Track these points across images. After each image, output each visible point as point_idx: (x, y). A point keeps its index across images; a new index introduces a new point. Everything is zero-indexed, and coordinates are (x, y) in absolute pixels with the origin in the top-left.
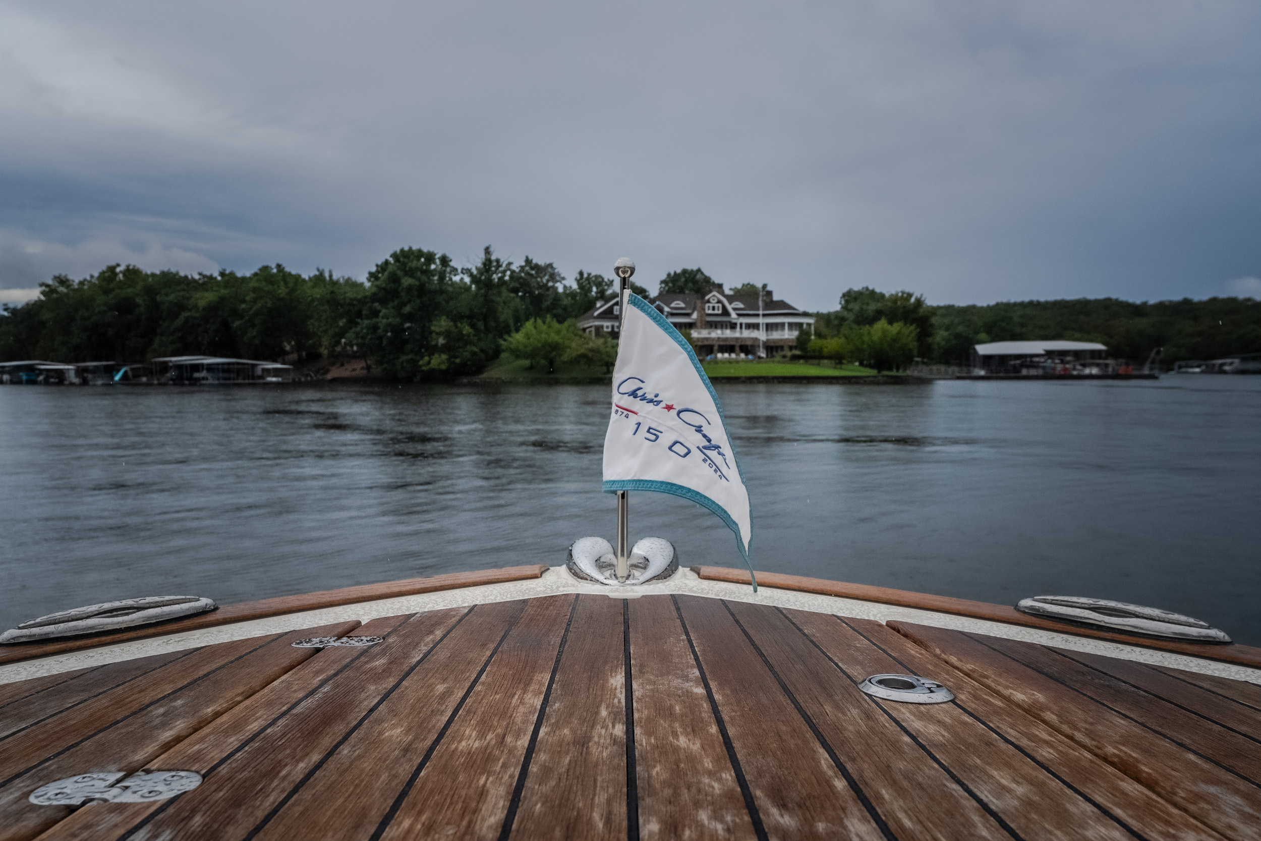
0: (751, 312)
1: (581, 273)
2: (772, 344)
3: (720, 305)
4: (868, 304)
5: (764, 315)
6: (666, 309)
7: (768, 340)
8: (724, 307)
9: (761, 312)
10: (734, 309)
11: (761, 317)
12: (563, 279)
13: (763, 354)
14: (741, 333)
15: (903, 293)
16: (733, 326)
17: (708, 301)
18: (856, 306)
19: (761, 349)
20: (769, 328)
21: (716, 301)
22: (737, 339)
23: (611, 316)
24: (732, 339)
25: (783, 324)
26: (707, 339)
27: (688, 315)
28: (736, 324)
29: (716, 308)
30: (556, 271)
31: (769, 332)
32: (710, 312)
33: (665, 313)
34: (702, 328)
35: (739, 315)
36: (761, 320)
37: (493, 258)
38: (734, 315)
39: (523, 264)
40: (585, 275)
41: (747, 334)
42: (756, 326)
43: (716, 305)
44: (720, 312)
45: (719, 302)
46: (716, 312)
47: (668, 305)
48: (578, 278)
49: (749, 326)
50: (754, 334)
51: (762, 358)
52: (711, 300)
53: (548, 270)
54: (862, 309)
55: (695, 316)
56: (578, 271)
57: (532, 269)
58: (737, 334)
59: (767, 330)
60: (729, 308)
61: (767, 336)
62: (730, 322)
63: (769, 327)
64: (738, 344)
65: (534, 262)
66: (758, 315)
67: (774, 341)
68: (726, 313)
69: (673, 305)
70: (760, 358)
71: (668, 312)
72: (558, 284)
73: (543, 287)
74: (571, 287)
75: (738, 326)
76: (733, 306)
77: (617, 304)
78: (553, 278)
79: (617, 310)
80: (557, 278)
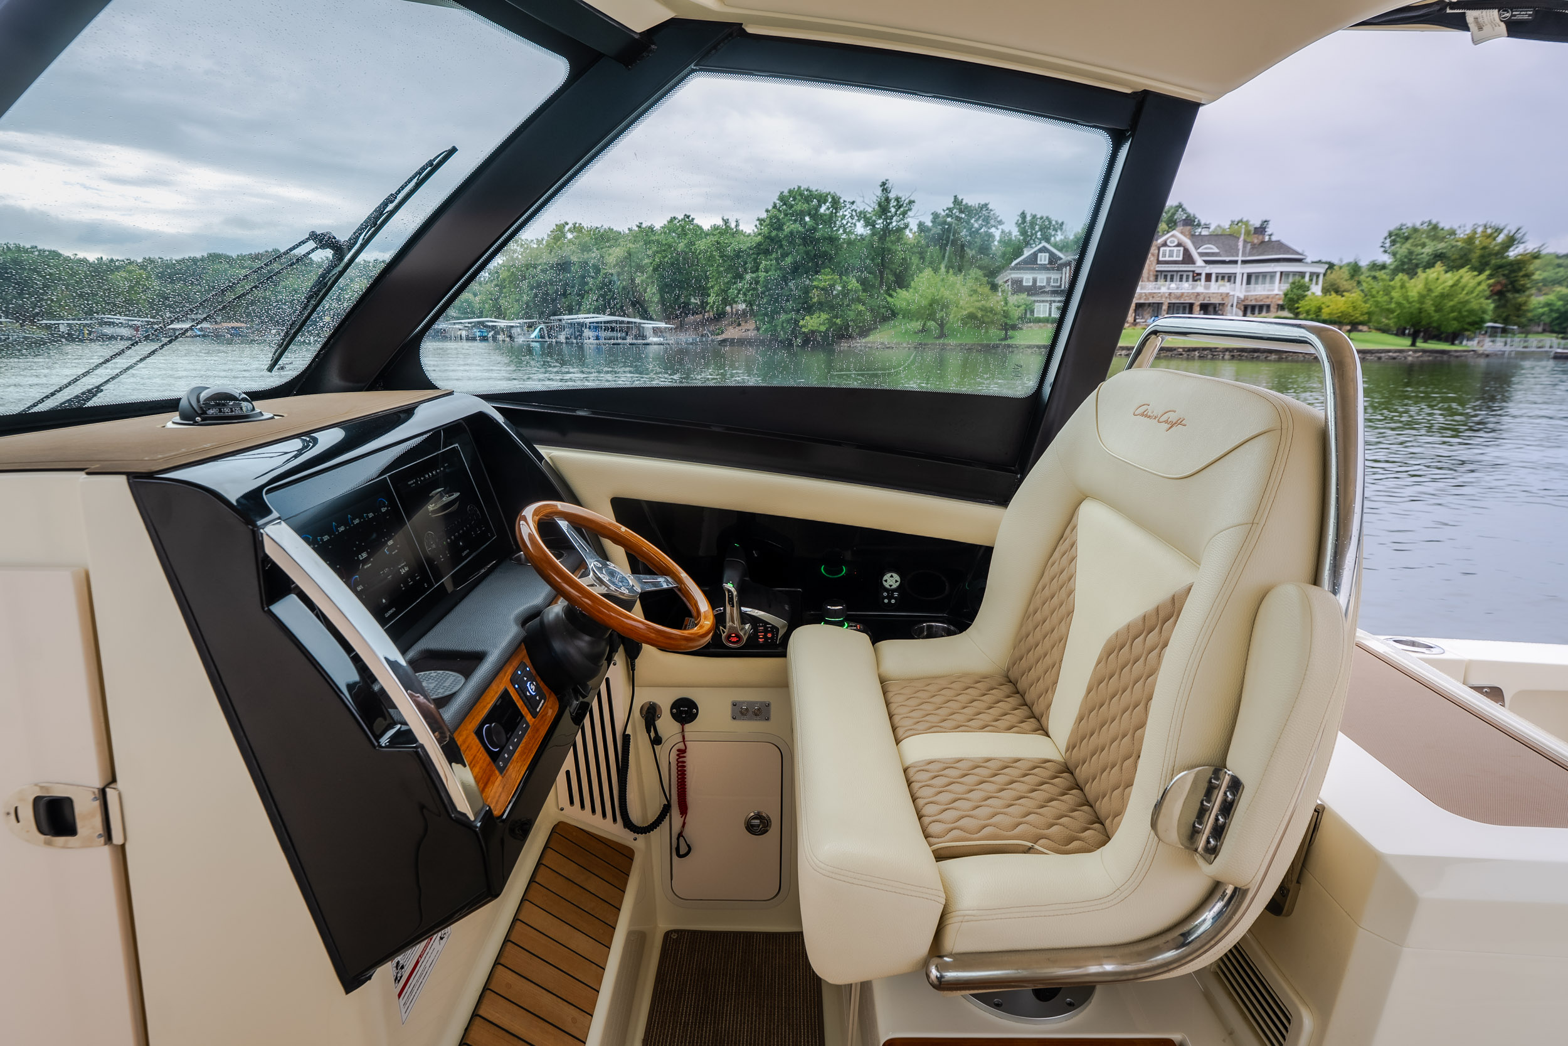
0: (1227, 259)
2: (1253, 303)
3: (1181, 249)
4: (1424, 245)
5: (1244, 262)
7: (1246, 298)
8: (1186, 252)
9: (1240, 258)
10: (1201, 254)
11: (1239, 264)
12: (1001, 222)
14: (1207, 288)
16: (1196, 277)
17: (1165, 244)
18: (1403, 249)
19: (1235, 309)
20: (1254, 280)
21: (1176, 243)
22: (1196, 295)
23: (1032, 266)
24: (1189, 295)
25: (1272, 275)
26: (1152, 295)
28: (1200, 274)
29: (1175, 253)
30: (991, 213)
31: (1252, 286)
32: (1167, 259)
34: (1149, 280)
35: (1206, 262)
36: (1239, 270)
37: (892, 195)
38: (1199, 262)
39: (951, 205)
40: (1029, 218)
41: (1218, 288)
42: (1231, 278)
43: (1176, 249)
44: (1181, 258)
45: (1180, 244)
46: (1175, 259)
48: (1021, 221)
49: (1222, 277)
50: (1225, 288)
52: (1168, 243)
53: (982, 212)
54: (1411, 253)
56: (1019, 212)
57: (961, 212)
58: (1200, 288)
59: (1249, 282)
60: (1194, 253)
61: (1246, 291)
62: (1194, 272)
63: (1252, 278)
64: (1198, 302)
65: (964, 202)
66: (1236, 262)
67: (1257, 299)
68: (1188, 259)
72: (993, 230)
73: (974, 233)
74: (1010, 233)
75: (1203, 277)
76: (1200, 250)
77: (1044, 250)
78: (988, 223)
79: (1043, 258)
80: (992, 222)
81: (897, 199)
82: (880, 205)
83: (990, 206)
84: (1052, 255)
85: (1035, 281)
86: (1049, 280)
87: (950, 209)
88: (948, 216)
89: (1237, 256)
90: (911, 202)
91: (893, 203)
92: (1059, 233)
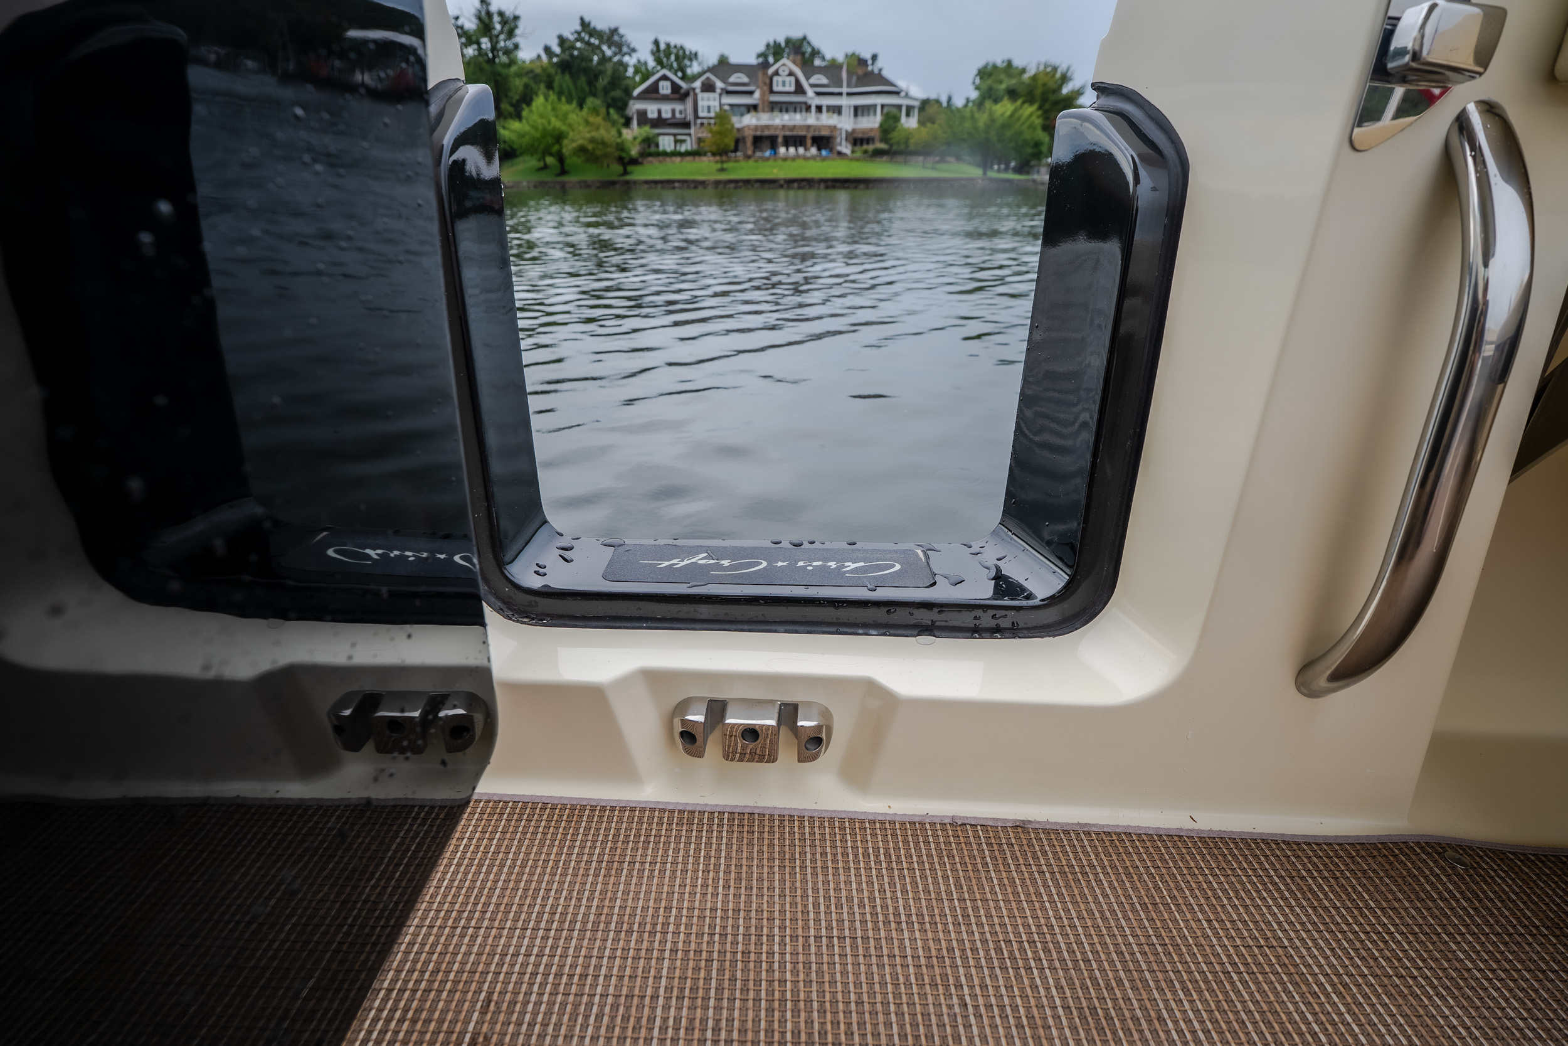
0: (834, 90)
1: (656, 43)
2: (860, 136)
3: (792, 79)
4: (1001, 82)
5: (849, 94)
6: (719, 85)
7: (854, 131)
8: (798, 83)
9: (845, 90)
10: (812, 86)
11: (844, 96)
12: (634, 50)
13: (846, 149)
14: (818, 119)
15: (1046, 66)
16: (808, 108)
17: (776, 73)
19: (844, 142)
20: (859, 112)
21: (787, 72)
22: (808, 127)
23: (655, 96)
24: (801, 127)
25: (873, 107)
26: (767, 127)
27: (751, 93)
28: (811, 106)
29: (787, 84)
30: (624, 40)
31: (860, 118)
32: (781, 89)
33: (718, 91)
34: (764, 111)
35: (818, 94)
36: (843, 101)
37: (493, 8)
38: (810, 92)
39: (579, 28)
40: (662, 46)
41: (827, 120)
42: (837, 110)
43: (787, 79)
44: (792, 89)
45: (791, 74)
46: (787, 89)
47: (724, 81)
48: (655, 49)
49: (830, 109)
50: (836, 120)
51: (845, 155)
52: (780, 72)
53: (612, 37)
54: (992, 89)
55: (757, 95)
56: (652, 39)
57: (591, 35)
58: (811, 119)
59: (856, 115)
60: (805, 84)
61: (855, 123)
62: (805, 103)
63: (857, 111)
64: (809, 135)
65: (592, 25)
66: (840, 94)
67: (863, 131)
68: (800, 90)
69: (732, 79)
70: (840, 153)
71: (722, 89)
72: (626, 59)
73: (604, 59)
74: (646, 64)
75: (813, 109)
76: (813, 80)
77: (664, 78)
78: (621, 50)
79: (665, 88)
80: (625, 49)
81: (501, 14)
82: (479, 18)
83: (621, 31)
84: (674, 84)
85: (659, 112)
86: (673, 111)
87: (579, 33)
88: (577, 40)
89: (841, 86)
90: (516, 18)
91: (496, 19)
92: (695, 63)
